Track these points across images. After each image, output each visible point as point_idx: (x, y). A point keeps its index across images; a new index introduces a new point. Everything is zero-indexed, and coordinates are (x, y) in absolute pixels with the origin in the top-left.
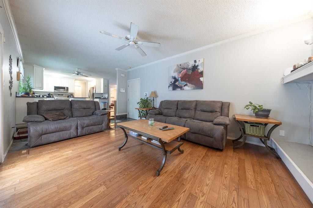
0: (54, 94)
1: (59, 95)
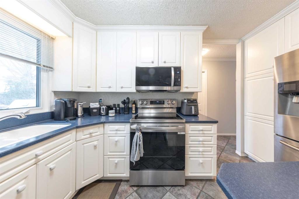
0: (140, 100)
1: (152, 103)
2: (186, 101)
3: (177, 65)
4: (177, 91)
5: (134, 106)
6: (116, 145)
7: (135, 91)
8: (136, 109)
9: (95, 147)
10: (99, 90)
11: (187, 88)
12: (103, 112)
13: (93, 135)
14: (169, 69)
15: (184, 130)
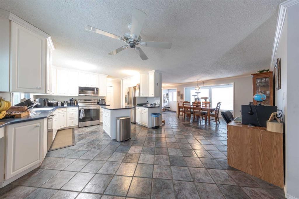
0: (79, 99)
1: (85, 100)
2: (100, 100)
3: (97, 87)
4: (97, 96)
5: (76, 102)
6: (72, 115)
7: (78, 96)
9: (63, 115)
11: (101, 95)
12: (60, 104)
13: (63, 111)
14: (93, 88)
15: (99, 108)
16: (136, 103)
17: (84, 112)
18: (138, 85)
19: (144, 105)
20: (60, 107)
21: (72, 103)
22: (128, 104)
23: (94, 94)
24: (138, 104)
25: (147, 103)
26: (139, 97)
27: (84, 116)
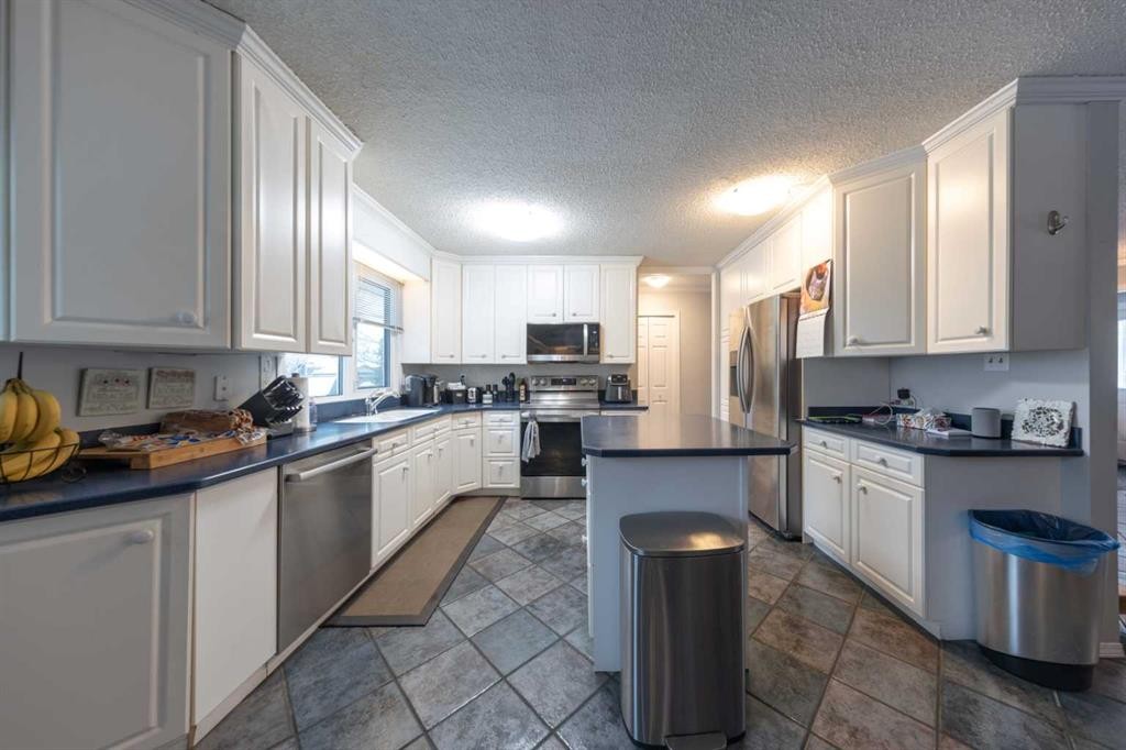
0: (532, 377)
1: (554, 382)
2: (610, 379)
3: (593, 319)
4: (594, 362)
5: (523, 387)
6: (500, 441)
7: (525, 362)
8: (527, 393)
9: (472, 441)
10: (466, 361)
11: (611, 357)
12: (472, 397)
13: (470, 425)
14: (580, 326)
16: (805, 403)
17: (537, 435)
18: (820, 276)
19: (870, 420)
20: (474, 407)
21: (510, 391)
22: (747, 406)
23: (580, 351)
24: (813, 411)
25: (904, 404)
26: (829, 361)
27: (538, 451)
